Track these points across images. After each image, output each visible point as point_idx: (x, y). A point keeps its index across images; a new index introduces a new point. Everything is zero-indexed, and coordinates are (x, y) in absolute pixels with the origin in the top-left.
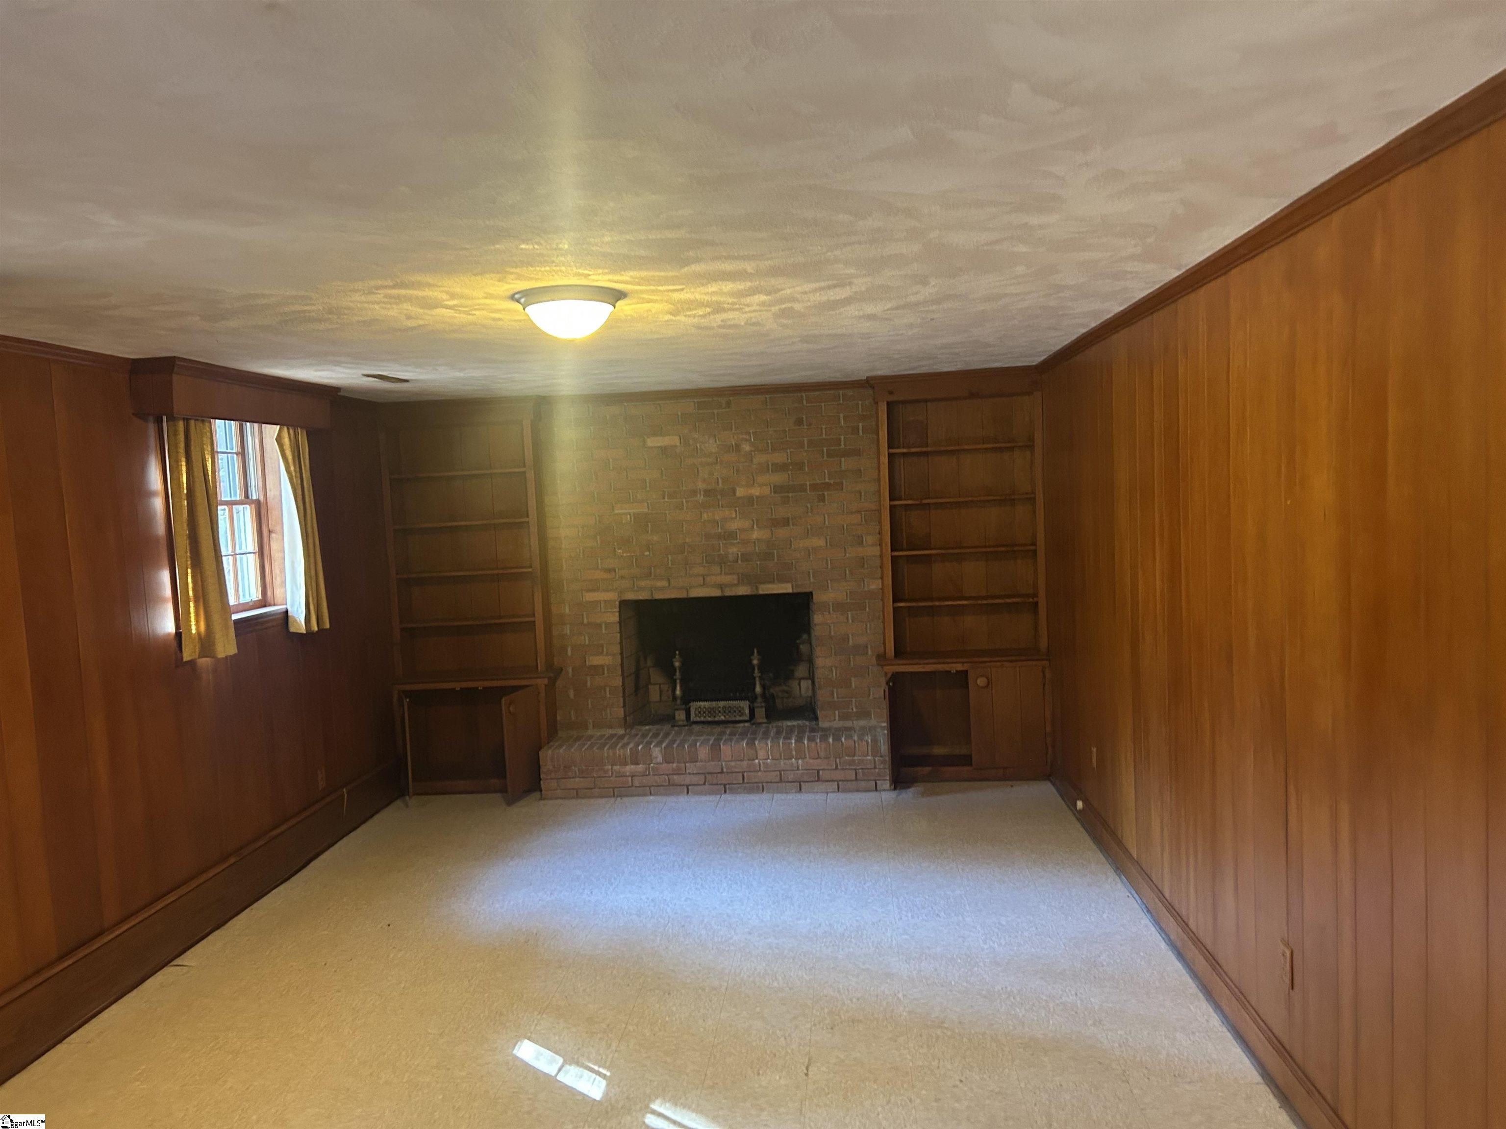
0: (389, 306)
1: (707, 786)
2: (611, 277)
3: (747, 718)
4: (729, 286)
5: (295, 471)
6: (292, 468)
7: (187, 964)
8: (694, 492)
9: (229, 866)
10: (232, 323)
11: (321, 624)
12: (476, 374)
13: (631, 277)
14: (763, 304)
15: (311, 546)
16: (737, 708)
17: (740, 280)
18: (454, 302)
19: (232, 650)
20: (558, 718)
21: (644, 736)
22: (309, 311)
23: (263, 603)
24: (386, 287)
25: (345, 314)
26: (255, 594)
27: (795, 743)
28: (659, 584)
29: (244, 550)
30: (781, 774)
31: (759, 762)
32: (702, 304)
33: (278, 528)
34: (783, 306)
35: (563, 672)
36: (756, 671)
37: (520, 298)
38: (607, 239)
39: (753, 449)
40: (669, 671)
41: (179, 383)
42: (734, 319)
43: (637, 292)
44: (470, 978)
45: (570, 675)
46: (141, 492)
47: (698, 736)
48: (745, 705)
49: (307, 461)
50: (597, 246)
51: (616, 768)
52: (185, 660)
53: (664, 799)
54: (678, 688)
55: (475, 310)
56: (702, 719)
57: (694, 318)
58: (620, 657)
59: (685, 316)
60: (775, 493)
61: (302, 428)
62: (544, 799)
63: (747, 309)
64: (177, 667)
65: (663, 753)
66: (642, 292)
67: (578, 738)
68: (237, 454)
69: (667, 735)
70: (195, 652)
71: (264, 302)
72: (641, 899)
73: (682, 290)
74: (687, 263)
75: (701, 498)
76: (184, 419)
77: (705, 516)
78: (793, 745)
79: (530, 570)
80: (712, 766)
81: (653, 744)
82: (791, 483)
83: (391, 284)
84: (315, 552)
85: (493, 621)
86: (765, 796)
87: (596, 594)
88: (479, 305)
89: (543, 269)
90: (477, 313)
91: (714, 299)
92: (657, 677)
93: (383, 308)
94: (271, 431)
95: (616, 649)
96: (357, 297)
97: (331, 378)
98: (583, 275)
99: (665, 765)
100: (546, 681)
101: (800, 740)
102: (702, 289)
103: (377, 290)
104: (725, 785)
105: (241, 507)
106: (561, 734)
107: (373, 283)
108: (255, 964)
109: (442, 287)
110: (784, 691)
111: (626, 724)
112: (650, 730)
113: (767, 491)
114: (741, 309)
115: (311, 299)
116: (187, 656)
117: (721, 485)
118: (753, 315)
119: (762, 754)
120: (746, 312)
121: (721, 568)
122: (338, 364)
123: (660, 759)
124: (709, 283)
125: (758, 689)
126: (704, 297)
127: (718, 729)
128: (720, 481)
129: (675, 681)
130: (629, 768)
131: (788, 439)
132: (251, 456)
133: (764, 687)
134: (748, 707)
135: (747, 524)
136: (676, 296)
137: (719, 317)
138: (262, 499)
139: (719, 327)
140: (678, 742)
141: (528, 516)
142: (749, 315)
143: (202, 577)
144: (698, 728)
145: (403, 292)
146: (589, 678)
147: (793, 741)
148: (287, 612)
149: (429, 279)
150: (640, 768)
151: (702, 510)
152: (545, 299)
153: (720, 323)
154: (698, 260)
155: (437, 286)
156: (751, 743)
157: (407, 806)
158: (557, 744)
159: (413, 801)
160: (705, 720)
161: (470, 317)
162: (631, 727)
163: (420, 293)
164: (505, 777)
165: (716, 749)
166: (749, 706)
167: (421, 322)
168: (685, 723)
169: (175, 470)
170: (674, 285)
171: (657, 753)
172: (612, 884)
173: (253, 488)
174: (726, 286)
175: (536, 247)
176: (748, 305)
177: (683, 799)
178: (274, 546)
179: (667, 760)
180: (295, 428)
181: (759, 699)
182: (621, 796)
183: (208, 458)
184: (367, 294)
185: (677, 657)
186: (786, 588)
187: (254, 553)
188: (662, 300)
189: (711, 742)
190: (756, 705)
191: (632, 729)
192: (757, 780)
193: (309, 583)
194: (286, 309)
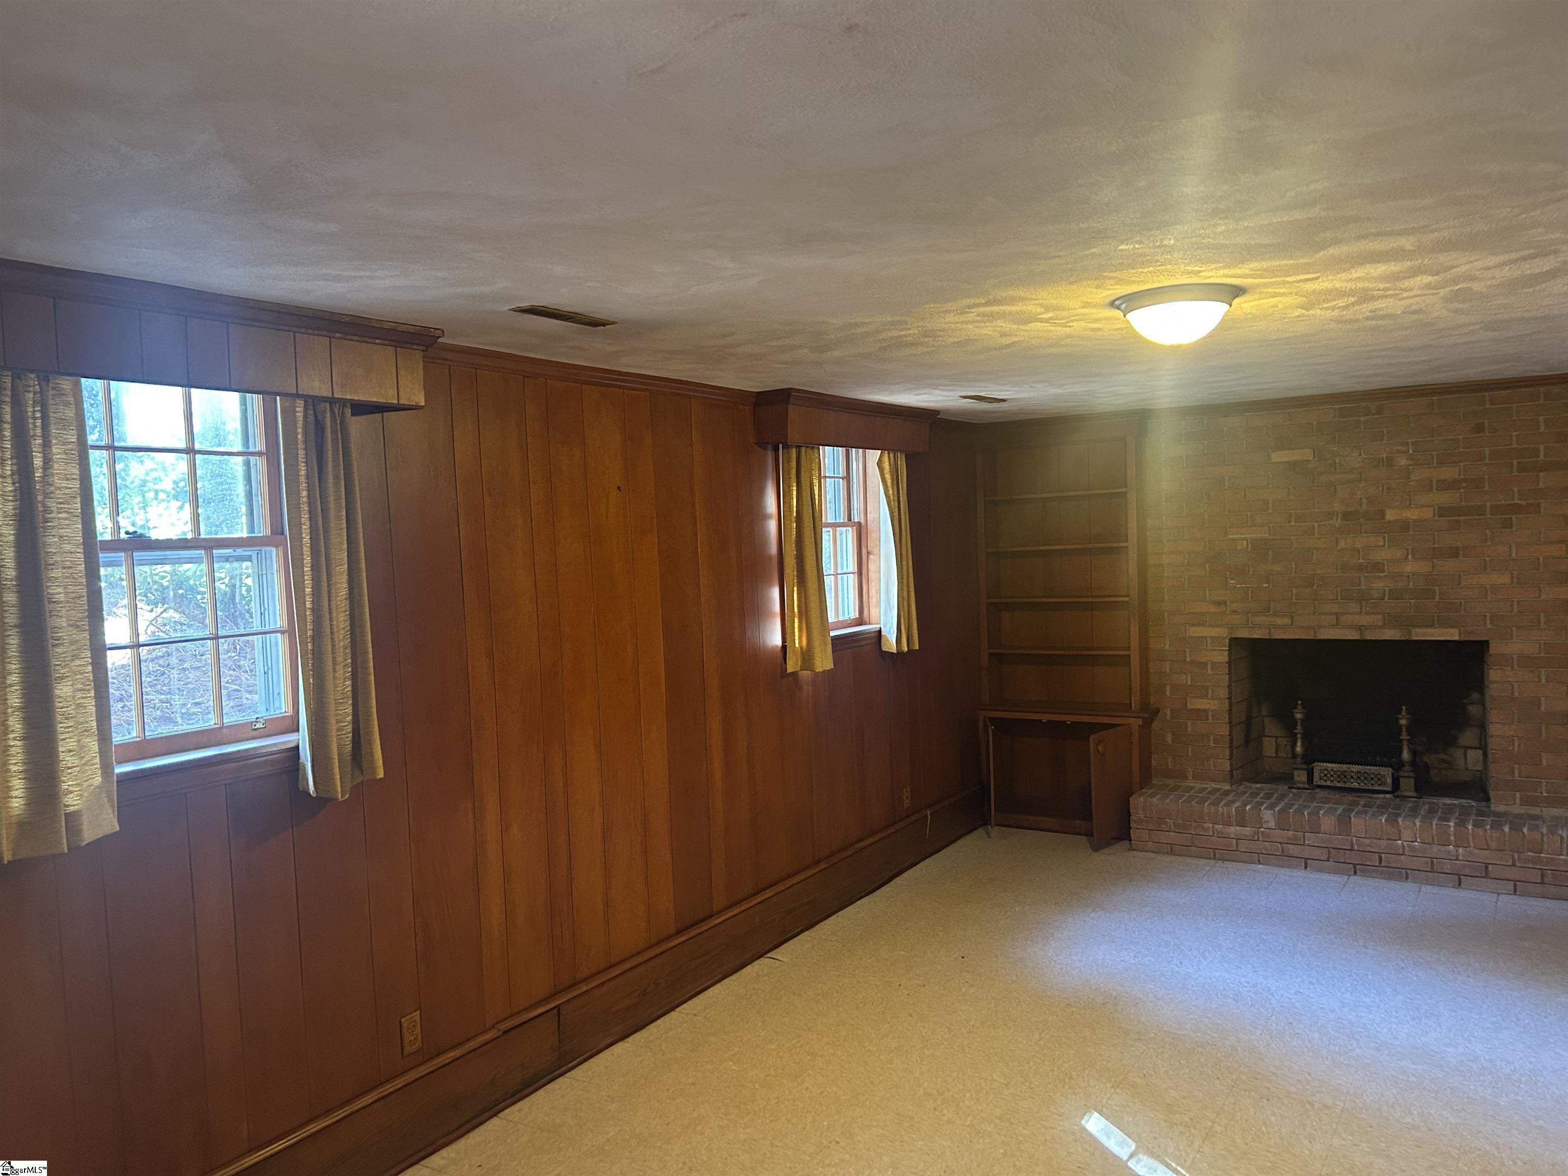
0: (983, 324)
1: (1331, 864)
2: (1226, 271)
3: (1389, 789)
4: (1380, 269)
5: (893, 494)
6: (891, 492)
7: (780, 958)
8: (1330, 515)
9: (821, 871)
10: (837, 353)
11: (910, 644)
12: (1076, 389)
13: (1252, 269)
14: (1428, 286)
15: (905, 567)
16: (1376, 775)
17: (1395, 261)
18: (1050, 315)
19: (829, 665)
20: (1153, 763)
21: (1254, 795)
22: (906, 336)
23: (860, 621)
24: (978, 305)
25: (940, 336)
26: (854, 614)
27: (1455, 826)
28: (1279, 621)
29: (845, 570)
30: (1432, 862)
31: (1403, 844)
32: (1342, 294)
33: (876, 551)
34: (1457, 287)
35: (1161, 713)
36: (1404, 733)
37: (1121, 304)
38: (1220, 229)
39: (1411, 463)
40: (1289, 725)
41: (794, 412)
42: (1387, 307)
43: (1258, 285)
44: (1041, 1031)
45: (1168, 718)
46: (757, 515)
47: (1322, 803)
48: (1387, 773)
49: (905, 485)
50: (1209, 238)
51: (1219, 827)
52: (789, 671)
53: (1276, 870)
54: (1299, 744)
55: (1072, 321)
56: (1329, 783)
57: (1333, 310)
58: (1227, 701)
59: (1322, 309)
60: (1440, 516)
61: (901, 452)
62: (1134, 850)
63: (1405, 295)
64: (782, 677)
65: (1276, 817)
66: (1265, 285)
67: (1175, 788)
68: (843, 478)
69: (1283, 796)
70: (797, 664)
71: (864, 330)
72: (1239, 982)
73: (1317, 278)
74: (1323, 246)
75: (1337, 522)
76: (797, 446)
77: (1342, 544)
78: (1452, 829)
79: (1126, 599)
80: (1339, 840)
81: (1265, 806)
82: (1463, 504)
83: (983, 301)
84: (908, 574)
85: (1085, 653)
86: (1409, 886)
87: (1200, 629)
88: (1076, 315)
89: (1146, 270)
90: (1074, 324)
91: (1360, 285)
92: (1272, 728)
93: (976, 327)
94: (874, 455)
95: (1223, 693)
96: (950, 318)
97: (931, 401)
98: (1192, 272)
99: (1277, 832)
100: (1140, 722)
101: (1461, 823)
102: (1344, 276)
103: (970, 308)
104: (1355, 865)
105: (844, 529)
106: (1154, 781)
107: (967, 302)
108: (837, 971)
109: (1034, 299)
110: (1443, 761)
111: (1231, 778)
112: (1261, 789)
113: (1428, 513)
114: (1397, 295)
115: (906, 323)
116: (790, 669)
117: (1364, 506)
118: (1412, 301)
119: (1407, 834)
120: (1404, 299)
121: (1361, 606)
122: (935, 386)
123: (1272, 824)
124: (1353, 267)
125: (1406, 755)
126: (1346, 284)
127: (1349, 798)
128: (1365, 501)
129: (1296, 734)
130: (1233, 830)
131: (1462, 450)
132: (855, 481)
133: (1414, 753)
134: (1391, 776)
135: (1399, 554)
136: (1310, 286)
137: (1367, 308)
138: (862, 521)
139: (1368, 318)
140: (1296, 806)
141: (1127, 541)
142: (1408, 301)
143: (805, 594)
144: (1322, 793)
145: (995, 308)
146: (1189, 723)
147: (1452, 824)
148: (880, 631)
149: (1020, 292)
150: (1247, 831)
151: (1338, 536)
152: (1146, 304)
153: (1368, 314)
154: (1337, 242)
155: (1031, 299)
156: (1392, 820)
157: (989, 837)
158: (1150, 792)
159: (996, 831)
160: (1332, 785)
161: (1068, 329)
162: (1239, 782)
163: (1014, 309)
164: (1090, 819)
165: (1344, 822)
166: (1393, 775)
167: (1016, 339)
168: (1306, 786)
169: (788, 494)
170: (1307, 273)
171: (1268, 817)
172: (1205, 959)
173: (856, 511)
174: (1375, 269)
175: (1137, 246)
176: (1406, 290)
177: (1299, 874)
178: (872, 567)
179: (1282, 825)
180: (895, 451)
181: (1407, 768)
182: (1223, 860)
183: (816, 482)
184: (960, 314)
185: (1299, 707)
186: (1453, 635)
187: (853, 573)
188: (1291, 293)
189: (1339, 812)
190: (1401, 774)
191: (1240, 785)
192: (1398, 865)
193: (901, 605)
194: (884, 336)
